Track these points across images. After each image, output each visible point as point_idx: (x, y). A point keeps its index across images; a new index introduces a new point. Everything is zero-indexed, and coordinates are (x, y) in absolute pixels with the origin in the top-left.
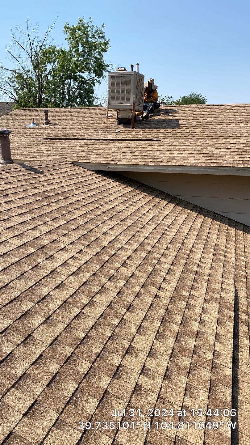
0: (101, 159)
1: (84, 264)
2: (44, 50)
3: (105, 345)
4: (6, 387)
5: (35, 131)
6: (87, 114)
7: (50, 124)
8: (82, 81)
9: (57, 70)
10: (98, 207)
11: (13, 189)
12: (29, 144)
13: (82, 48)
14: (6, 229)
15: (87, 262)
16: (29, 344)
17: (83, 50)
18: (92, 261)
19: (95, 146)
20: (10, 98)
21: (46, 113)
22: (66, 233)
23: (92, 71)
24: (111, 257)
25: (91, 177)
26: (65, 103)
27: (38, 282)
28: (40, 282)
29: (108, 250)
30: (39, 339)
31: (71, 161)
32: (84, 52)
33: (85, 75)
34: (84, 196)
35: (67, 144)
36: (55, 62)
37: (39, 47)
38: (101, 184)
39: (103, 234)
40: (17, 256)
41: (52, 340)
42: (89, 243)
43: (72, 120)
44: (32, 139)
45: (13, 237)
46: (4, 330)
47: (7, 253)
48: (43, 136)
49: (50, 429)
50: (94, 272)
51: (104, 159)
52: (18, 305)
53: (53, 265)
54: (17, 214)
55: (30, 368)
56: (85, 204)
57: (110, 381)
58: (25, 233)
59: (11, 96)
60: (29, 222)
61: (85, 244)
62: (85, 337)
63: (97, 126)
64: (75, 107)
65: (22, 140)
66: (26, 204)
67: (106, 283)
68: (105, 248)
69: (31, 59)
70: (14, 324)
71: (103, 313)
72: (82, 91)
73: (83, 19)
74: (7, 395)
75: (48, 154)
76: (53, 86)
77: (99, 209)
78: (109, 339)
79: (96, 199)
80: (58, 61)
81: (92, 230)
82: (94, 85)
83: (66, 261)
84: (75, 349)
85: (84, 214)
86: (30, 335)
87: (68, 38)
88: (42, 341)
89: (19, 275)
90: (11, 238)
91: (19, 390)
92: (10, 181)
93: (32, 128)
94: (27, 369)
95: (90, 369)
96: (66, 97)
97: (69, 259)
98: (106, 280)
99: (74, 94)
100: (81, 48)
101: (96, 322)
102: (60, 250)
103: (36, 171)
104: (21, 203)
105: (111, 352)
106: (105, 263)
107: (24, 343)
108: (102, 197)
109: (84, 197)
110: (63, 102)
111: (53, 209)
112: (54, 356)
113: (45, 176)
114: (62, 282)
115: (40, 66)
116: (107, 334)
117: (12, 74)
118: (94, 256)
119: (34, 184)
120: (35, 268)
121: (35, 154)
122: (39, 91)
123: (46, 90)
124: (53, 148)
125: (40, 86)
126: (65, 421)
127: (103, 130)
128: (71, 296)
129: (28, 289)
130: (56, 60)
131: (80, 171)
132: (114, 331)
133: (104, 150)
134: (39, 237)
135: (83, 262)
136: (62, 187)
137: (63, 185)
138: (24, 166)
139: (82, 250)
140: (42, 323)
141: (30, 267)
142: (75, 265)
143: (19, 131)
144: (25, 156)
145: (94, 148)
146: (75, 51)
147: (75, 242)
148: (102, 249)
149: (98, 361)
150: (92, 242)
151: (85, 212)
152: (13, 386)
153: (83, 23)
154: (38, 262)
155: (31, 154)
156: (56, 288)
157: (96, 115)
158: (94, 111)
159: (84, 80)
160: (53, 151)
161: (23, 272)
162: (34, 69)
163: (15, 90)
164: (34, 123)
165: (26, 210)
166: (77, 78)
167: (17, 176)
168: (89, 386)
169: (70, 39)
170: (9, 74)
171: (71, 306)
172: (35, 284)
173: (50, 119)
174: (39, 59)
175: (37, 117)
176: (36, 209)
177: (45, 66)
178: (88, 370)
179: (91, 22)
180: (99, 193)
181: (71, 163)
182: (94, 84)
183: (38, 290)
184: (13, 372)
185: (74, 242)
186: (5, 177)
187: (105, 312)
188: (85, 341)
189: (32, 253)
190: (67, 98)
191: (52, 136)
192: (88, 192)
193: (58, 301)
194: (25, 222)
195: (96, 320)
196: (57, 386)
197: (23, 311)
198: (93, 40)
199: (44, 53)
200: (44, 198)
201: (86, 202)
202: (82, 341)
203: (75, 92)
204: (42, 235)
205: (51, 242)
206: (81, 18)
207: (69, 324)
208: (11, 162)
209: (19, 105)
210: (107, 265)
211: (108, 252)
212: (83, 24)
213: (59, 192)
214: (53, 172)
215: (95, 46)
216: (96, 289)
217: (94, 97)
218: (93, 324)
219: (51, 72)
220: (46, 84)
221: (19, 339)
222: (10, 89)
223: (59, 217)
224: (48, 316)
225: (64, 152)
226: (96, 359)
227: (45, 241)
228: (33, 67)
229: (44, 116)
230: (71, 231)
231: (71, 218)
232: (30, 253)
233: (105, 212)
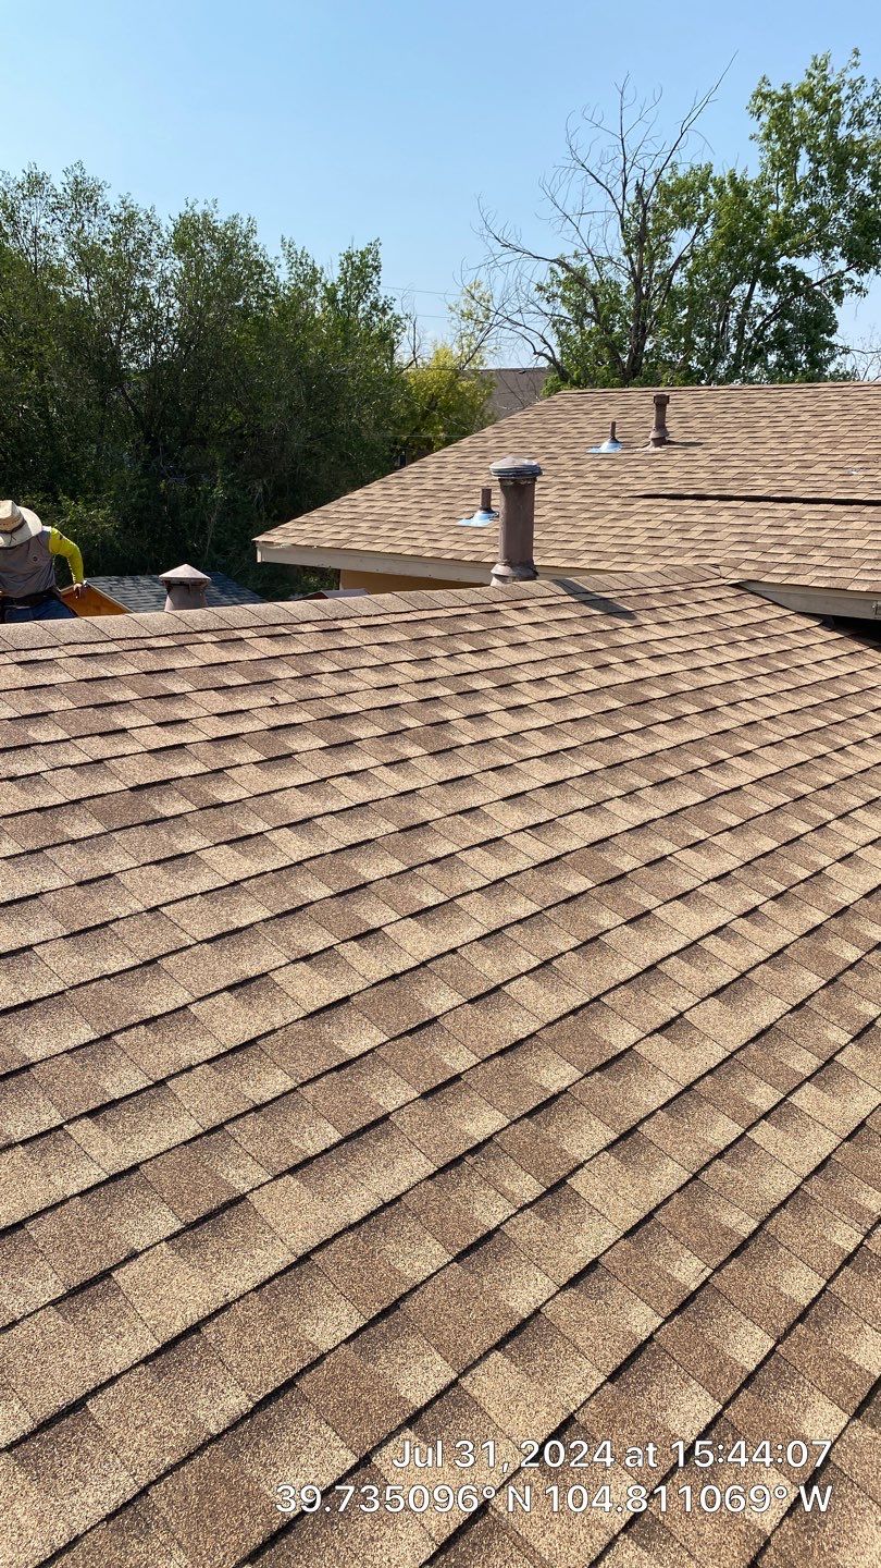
0: (852, 574)
1: (764, 962)
2: (670, 183)
3: (829, 1281)
4: (475, 1342)
5: (616, 468)
6: (811, 408)
7: (670, 443)
8: (795, 286)
9: (707, 250)
10: (824, 755)
11: (532, 665)
12: (591, 515)
13: (812, 165)
14: (504, 799)
15: (775, 955)
16: (557, 1212)
17: (814, 172)
18: (795, 957)
19: (832, 524)
20: (535, 353)
21: (661, 403)
22: (702, 838)
23: (840, 249)
24: (868, 953)
25: (805, 641)
26: (722, 369)
27: (597, 999)
28: (604, 1000)
29: (856, 925)
30: (591, 1203)
31: (736, 577)
32: (818, 178)
33: (811, 267)
34: (776, 708)
35: (726, 517)
36: (703, 221)
37: (655, 172)
38: (842, 669)
39: (839, 861)
40: (532, 897)
41: (635, 1215)
42: (784, 888)
43: (749, 430)
44: (602, 494)
45: (523, 830)
46: (479, 1144)
47: (502, 879)
48: (643, 488)
49: (615, 1538)
50: (800, 1000)
51: (862, 576)
52: (530, 1067)
53: (647, 948)
54: (540, 753)
55: (558, 1298)
56: (776, 738)
57: (843, 1424)
58: (561, 821)
59: (540, 347)
60: (578, 784)
61: (770, 888)
62: (754, 1234)
63: (844, 452)
64: (759, 383)
65: (567, 499)
66: (571, 721)
67: (843, 1048)
68: (846, 916)
69: (622, 216)
70: (511, 1128)
71: (829, 1157)
72: (789, 325)
73: (827, 59)
74: (477, 1371)
75: (655, 551)
76: (686, 311)
77: (830, 761)
78: (847, 1261)
79: (820, 723)
80: (714, 220)
81: (798, 838)
82: (839, 301)
83: (699, 940)
84: (718, 1270)
85: (771, 775)
86: (562, 1182)
87: (761, 133)
88: (603, 1212)
89: (536, 963)
90: (516, 832)
91: (516, 1365)
92: (523, 639)
93: (606, 457)
94: (548, 1301)
95: (767, 1358)
96: (728, 349)
97: (707, 935)
98: (845, 1038)
99: (759, 335)
100: (804, 166)
101: (798, 1188)
102: (678, 898)
103: (610, 609)
104: (554, 715)
105: (853, 1314)
106: (845, 970)
107: (542, 1203)
108: (844, 718)
109: (773, 713)
110: (715, 364)
111: (660, 747)
112: (641, 1276)
113: (639, 627)
114: (681, 1015)
115: (649, 241)
116: (840, 1243)
117: (552, 271)
118: (801, 937)
119: (601, 655)
120: (589, 947)
121: (609, 550)
122: (637, 327)
123: (659, 323)
124: (675, 528)
125: (641, 311)
126: (667, 1524)
127: (866, 465)
128: (710, 1072)
129: (564, 1016)
130: (709, 216)
131: (766, 617)
132: (867, 1236)
133: (865, 542)
134: (606, 839)
135: (759, 955)
136: (695, 669)
137: (702, 664)
138: (572, 590)
139: (755, 909)
140: (605, 1149)
141: (574, 942)
142: (729, 960)
143: (562, 467)
144: (574, 555)
145: (825, 531)
146: (783, 177)
147: (733, 873)
148: (835, 916)
149: (799, 1337)
150: (798, 884)
151: (777, 769)
152: (499, 1346)
153: (826, 72)
154: (599, 927)
155: (593, 548)
156: (657, 1031)
157: (846, 410)
158: (837, 398)
159: (802, 283)
160: (673, 539)
161: (551, 956)
162: (627, 253)
163: (554, 326)
164: (614, 440)
165: (570, 743)
166: (779, 277)
167: (548, 624)
168: (760, 1420)
169: (768, 137)
170: (542, 274)
171: (707, 1107)
172: (587, 1004)
173: (671, 425)
174: (649, 215)
175: (628, 420)
176: (602, 740)
177: (668, 240)
178: (760, 1359)
179: (855, 64)
180: (832, 700)
181: (731, 585)
182: (838, 295)
183: (595, 1025)
184: (500, 1298)
185: (728, 873)
186: (509, 623)
187: (833, 1156)
188: (753, 1248)
189: (579, 894)
190: (733, 350)
191: (674, 487)
192: (790, 696)
193: (664, 1082)
194: (562, 782)
195: (799, 1180)
196: (646, 1389)
197: (546, 1090)
198: (856, 133)
199: (668, 194)
200: (632, 705)
201: (782, 731)
202: (744, 1245)
203: (765, 329)
204: (616, 835)
205: (646, 865)
206: (819, 58)
207: (699, 1172)
208: (531, 573)
209: (564, 377)
210: (851, 978)
211: (858, 932)
212: (825, 78)
213: (686, 687)
214: (668, 616)
215: (862, 155)
216: (805, 1063)
217: (832, 347)
218: (787, 1190)
219: (686, 259)
220: (663, 303)
221: (527, 1187)
222: (541, 325)
223: (679, 779)
224: (626, 1127)
225: (712, 546)
226: (791, 1328)
227: (627, 858)
228: (624, 245)
229: (651, 417)
230: (720, 833)
231: (720, 786)
232: (575, 891)
233: (851, 776)
